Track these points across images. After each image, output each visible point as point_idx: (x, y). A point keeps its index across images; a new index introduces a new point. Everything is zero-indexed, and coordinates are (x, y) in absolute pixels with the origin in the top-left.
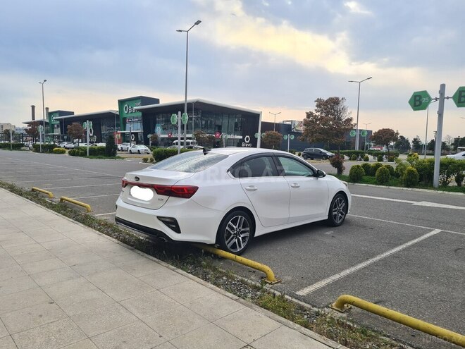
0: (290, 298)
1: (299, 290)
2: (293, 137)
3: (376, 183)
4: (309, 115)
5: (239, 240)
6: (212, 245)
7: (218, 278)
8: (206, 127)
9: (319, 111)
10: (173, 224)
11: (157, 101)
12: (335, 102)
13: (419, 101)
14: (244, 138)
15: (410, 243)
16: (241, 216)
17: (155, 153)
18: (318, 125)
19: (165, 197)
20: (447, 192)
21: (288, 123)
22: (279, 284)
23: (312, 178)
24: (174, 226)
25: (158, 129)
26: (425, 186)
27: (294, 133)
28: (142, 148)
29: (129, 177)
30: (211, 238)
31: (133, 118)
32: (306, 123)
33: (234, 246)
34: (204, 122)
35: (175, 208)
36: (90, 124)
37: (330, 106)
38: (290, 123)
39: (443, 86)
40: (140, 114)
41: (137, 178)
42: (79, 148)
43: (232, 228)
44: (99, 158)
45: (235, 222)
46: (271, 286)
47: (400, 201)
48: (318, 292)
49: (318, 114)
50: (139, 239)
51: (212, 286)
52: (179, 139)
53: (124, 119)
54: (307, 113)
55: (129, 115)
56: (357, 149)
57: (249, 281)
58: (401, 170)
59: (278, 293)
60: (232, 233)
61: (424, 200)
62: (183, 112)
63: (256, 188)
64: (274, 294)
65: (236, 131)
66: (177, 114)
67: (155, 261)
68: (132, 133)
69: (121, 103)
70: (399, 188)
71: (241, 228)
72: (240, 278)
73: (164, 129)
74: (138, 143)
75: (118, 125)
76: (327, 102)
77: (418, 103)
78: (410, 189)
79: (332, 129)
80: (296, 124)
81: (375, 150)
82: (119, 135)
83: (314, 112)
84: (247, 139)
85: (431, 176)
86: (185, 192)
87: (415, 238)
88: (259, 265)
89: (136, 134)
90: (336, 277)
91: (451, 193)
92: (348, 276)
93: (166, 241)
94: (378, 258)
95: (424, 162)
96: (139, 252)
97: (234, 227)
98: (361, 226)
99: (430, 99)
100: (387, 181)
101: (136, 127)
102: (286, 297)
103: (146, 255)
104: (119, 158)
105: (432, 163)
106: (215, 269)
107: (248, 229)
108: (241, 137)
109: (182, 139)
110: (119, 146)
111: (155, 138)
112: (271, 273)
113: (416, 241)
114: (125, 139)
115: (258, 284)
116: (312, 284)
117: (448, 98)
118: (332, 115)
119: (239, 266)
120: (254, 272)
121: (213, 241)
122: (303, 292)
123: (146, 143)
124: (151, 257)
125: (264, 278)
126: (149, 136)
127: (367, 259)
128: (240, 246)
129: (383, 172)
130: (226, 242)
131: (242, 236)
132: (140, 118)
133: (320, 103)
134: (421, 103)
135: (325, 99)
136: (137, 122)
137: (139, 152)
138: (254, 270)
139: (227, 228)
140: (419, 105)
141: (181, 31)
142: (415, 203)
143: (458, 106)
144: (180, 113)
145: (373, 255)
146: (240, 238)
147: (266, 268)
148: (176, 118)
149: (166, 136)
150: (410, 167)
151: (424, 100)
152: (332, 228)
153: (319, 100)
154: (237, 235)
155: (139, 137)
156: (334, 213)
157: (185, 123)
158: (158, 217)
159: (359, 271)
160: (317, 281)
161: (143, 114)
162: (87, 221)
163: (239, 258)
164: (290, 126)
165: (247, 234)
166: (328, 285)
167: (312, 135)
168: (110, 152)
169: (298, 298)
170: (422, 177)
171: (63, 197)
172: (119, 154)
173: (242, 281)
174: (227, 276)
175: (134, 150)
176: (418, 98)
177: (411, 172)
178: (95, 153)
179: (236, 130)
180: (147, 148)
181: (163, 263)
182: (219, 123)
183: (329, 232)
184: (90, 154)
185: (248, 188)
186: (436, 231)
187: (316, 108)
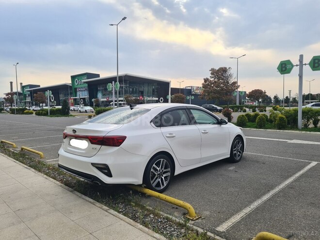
0: (212, 235)
1: (218, 226)
2: (193, 97)
3: (256, 128)
4: (206, 80)
5: (162, 179)
6: (140, 186)
7: (146, 216)
8: (133, 93)
9: (213, 77)
10: (105, 169)
11: (98, 76)
12: (224, 70)
13: (285, 68)
14: (159, 99)
15: (297, 175)
16: (163, 159)
17: (96, 111)
18: (213, 87)
19: (98, 147)
20: (309, 132)
21: (189, 88)
22: (200, 220)
24: (106, 171)
25: (100, 95)
26: (291, 129)
27: (193, 95)
28: (88, 108)
29: (68, 130)
30: (138, 180)
31: (82, 88)
32: (204, 86)
33: (158, 185)
34: (131, 90)
35: (107, 155)
36: (50, 92)
37: (221, 73)
38: (190, 88)
39: (301, 57)
40: (86, 85)
41: (74, 131)
42: (43, 110)
43: (156, 170)
44: (58, 116)
45: (158, 164)
46: (193, 222)
47: (277, 140)
48: (235, 227)
49: (212, 79)
51: (141, 226)
52: (114, 101)
53: (76, 89)
54: (204, 79)
55: (79, 86)
56: (238, 104)
57: (174, 218)
58: (274, 117)
59: (200, 230)
60: (156, 174)
61: (294, 139)
62: (116, 81)
63: (174, 135)
64: (197, 232)
65: (153, 95)
67: (90, 202)
68: (81, 99)
69: (73, 78)
70: (273, 130)
71: (163, 169)
72: (165, 215)
73: (104, 95)
74: (86, 105)
75: (71, 94)
76: (218, 70)
77: (284, 69)
78: (282, 131)
79: (222, 89)
80: (195, 89)
81: (248, 105)
82: (72, 100)
83: (209, 78)
84: (162, 100)
85: (295, 121)
86: (115, 141)
87: (300, 170)
88: (181, 202)
89: (84, 99)
90: (247, 210)
91: (312, 133)
92: (257, 209)
93: (100, 184)
94: (277, 190)
95: (290, 111)
96: (78, 194)
97: (158, 168)
98: (256, 161)
99: (293, 66)
100: (264, 126)
101: (84, 94)
102: (209, 234)
103: (83, 196)
104: (71, 116)
105: (296, 112)
106: (143, 208)
107: (169, 169)
108: (157, 99)
109: (116, 101)
110: (72, 108)
111: (98, 101)
112: (192, 210)
113: (301, 172)
114: (76, 103)
115: (182, 221)
116: (229, 218)
117: (305, 64)
118: (222, 79)
119: (163, 203)
120: (177, 208)
121: (141, 182)
122: (222, 228)
123: (91, 105)
124: (88, 198)
125: (186, 213)
126: (93, 100)
127: (269, 191)
128: (163, 185)
129: (261, 119)
130: (152, 182)
131: (164, 176)
132: (87, 88)
133: (214, 72)
134: (286, 69)
135: (217, 69)
136: (84, 90)
137: (86, 111)
138: (177, 207)
139: (152, 170)
140: (285, 71)
141: (112, 25)
142: (289, 141)
143: (313, 70)
144: (113, 82)
145: (272, 188)
146: (163, 178)
147: (188, 205)
148: (111, 86)
149: (105, 100)
150: (280, 115)
151: (288, 67)
152: (234, 164)
153: (212, 70)
154: (160, 175)
155: (86, 101)
156: (234, 152)
157: (118, 89)
158: (93, 164)
159: (265, 203)
160: (232, 215)
161: (88, 85)
163: (163, 196)
164: (190, 90)
165: (169, 174)
166: (243, 219)
167: (209, 95)
168: (65, 112)
169: (219, 234)
170: (289, 122)
171: (23, 147)
172: (71, 113)
173: (167, 218)
174: (154, 214)
175: (82, 110)
176: (284, 65)
177: (281, 119)
178: (54, 113)
179: (153, 94)
180: (92, 108)
181: (98, 204)
182: (141, 89)
183: (232, 168)
184: (50, 114)
185: (168, 135)
186: (314, 164)
187: (211, 75)
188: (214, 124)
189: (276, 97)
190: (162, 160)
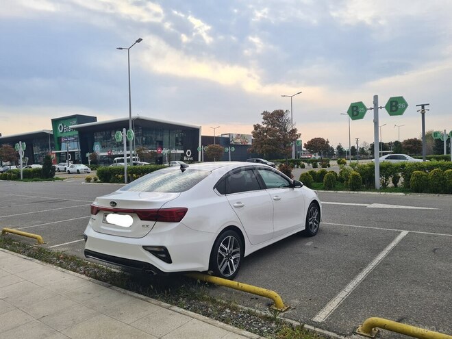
0: (312, 328)
1: (314, 315)
2: (233, 149)
3: (324, 189)
4: (257, 127)
5: (230, 262)
6: (205, 273)
7: (221, 311)
8: (147, 143)
9: (266, 123)
10: (162, 253)
11: (94, 119)
12: (279, 114)
13: (356, 111)
14: (185, 152)
15: (389, 248)
16: (232, 235)
17: (99, 171)
18: (266, 136)
19: (151, 223)
20: (389, 193)
21: (226, 136)
22: (290, 311)
23: (288, 189)
24: (164, 256)
25: (97, 148)
26: (368, 189)
27: (232, 146)
28: (82, 167)
29: (101, 201)
30: (203, 265)
31: (69, 137)
32: (255, 135)
33: (227, 271)
34: (144, 139)
36: (23, 145)
37: (276, 117)
38: (228, 136)
39: (376, 98)
40: (76, 133)
41: (114, 203)
42: (11, 171)
43: (223, 250)
44: (36, 181)
45: (226, 243)
46: (282, 314)
47: (354, 204)
48: (335, 315)
49: (265, 126)
50: (112, 272)
51: (222, 324)
52: (125, 155)
53: (59, 140)
54: (255, 126)
55: (65, 134)
56: (294, 158)
57: (258, 312)
58: (346, 176)
59: (295, 323)
60: (224, 256)
61: (376, 202)
62: (127, 128)
63: (243, 204)
64: (291, 324)
65: (177, 147)
66: (122, 131)
67: (142, 299)
68: (70, 153)
69: (55, 122)
70: (346, 192)
71: (231, 249)
72: (246, 308)
73: (103, 147)
74: (75, 162)
75: (52, 145)
76: (272, 114)
77: (355, 113)
78: (356, 192)
79: (279, 140)
80: (234, 137)
81: (305, 158)
82: (54, 155)
83: (261, 124)
84: (189, 153)
85: (372, 179)
86: (174, 215)
87: (390, 242)
88: (264, 290)
89: (73, 153)
90: (342, 295)
91: (393, 193)
92: (354, 292)
93: (155, 274)
94: (370, 267)
95: (364, 166)
96: (119, 289)
97: (226, 249)
98: (335, 234)
99: (366, 109)
100: (334, 186)
101: (74, 147)
102: (306, 326)
103: (128, 292)
104: (58, 179)
105: (372, 167)
106: (214, 301)
107: (238, 249)
108: (183, 152)
109: (128, 155)
110: (57, 166)
111: (94, 157)
112: (279, 299)
113: (393, 244)
114: (61, 158)
115: (269, 314)
116: (324, 306)
117: (381, 108)
118: (278, 126)
119: (236, 293)
120: (257, 299)
121: (206, 268)
122: (321, 317)
123: (85, 162)
124: (136, 295)
125: (271, 303)
126: (88, 155)
127: (361, 270)
128: (232, 270)
129: (330, 178)
130: (219, 267)
131: (233, 258)
132: (77, 137)
133: (267, 116)
134: (358, 112)
135: (271, 112)
136: (73, 141)
137: (78, 172)
138: (256, 297)
139: (219, 251)
140: (357, 115)
141: (121, 49)
142: (369, 206)
143: (391, 115)
144: (124, 129)
145: (364, 265)
146: (232, 260)
147: (273, 293)
148: (121, 136)
149: (106, 154)
150: (354, 172)
151: (361, 110)
152: (310, 238)
153: (265, 113)
154: (229, 257)
155: (76, 155)
156: (310, 223)
157: (131, 140)
158: (145, 247)
159: (361, 284)
160: (326, 302)
161: (79, 133)
162: (41, 255)
163: (234, 283)
164: (228, 139)
165: (238, 255)
166: (341, 306)
167: (262, 146)
168: (47, 173)
169: (317, 325)
170: (364, 181)
171: (5, 229)
172: (57, 175)
173: (249, 312)
174: (229, 308)
175: (72, 170)
176: (355, 109)
177: (355, 177)
178: (30, 176)
179: (177, 145)
180: (87, 167)
181: (153, 301)
182: (159, 138)
183: (309, 243)
184: (24, 177)
185: (236, 205)
186: (404, 233)
187: (263, 120)
188: (285, 187)
189: (339, 148)
190: (230, 237)
